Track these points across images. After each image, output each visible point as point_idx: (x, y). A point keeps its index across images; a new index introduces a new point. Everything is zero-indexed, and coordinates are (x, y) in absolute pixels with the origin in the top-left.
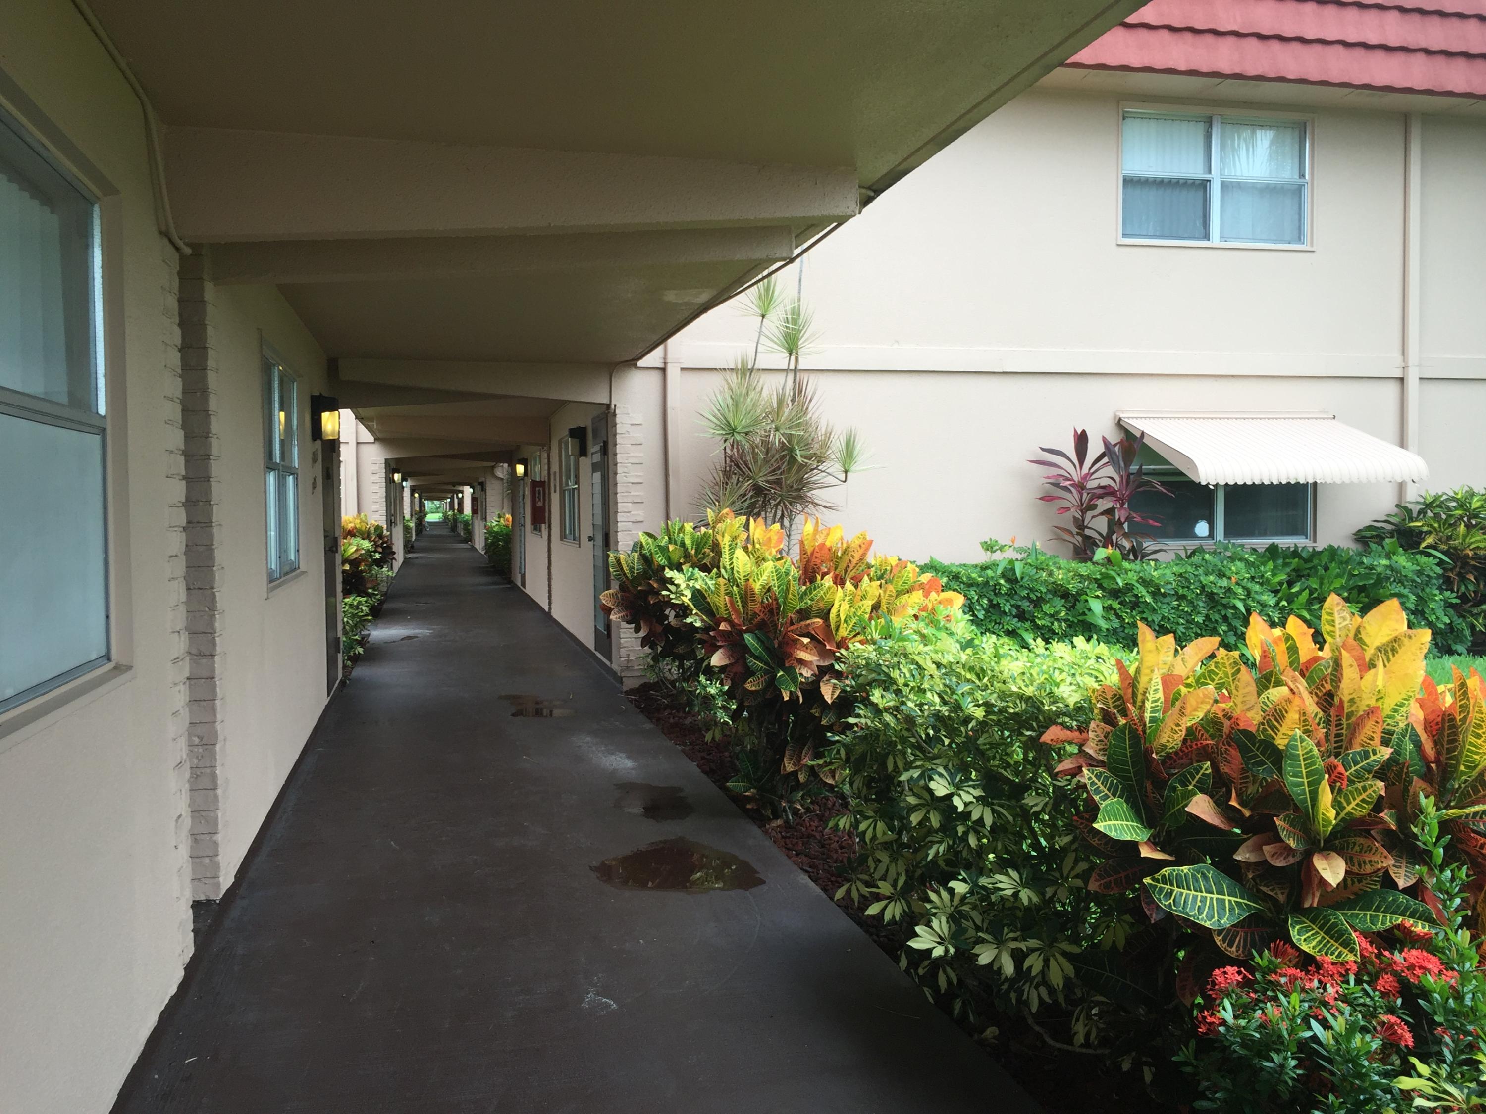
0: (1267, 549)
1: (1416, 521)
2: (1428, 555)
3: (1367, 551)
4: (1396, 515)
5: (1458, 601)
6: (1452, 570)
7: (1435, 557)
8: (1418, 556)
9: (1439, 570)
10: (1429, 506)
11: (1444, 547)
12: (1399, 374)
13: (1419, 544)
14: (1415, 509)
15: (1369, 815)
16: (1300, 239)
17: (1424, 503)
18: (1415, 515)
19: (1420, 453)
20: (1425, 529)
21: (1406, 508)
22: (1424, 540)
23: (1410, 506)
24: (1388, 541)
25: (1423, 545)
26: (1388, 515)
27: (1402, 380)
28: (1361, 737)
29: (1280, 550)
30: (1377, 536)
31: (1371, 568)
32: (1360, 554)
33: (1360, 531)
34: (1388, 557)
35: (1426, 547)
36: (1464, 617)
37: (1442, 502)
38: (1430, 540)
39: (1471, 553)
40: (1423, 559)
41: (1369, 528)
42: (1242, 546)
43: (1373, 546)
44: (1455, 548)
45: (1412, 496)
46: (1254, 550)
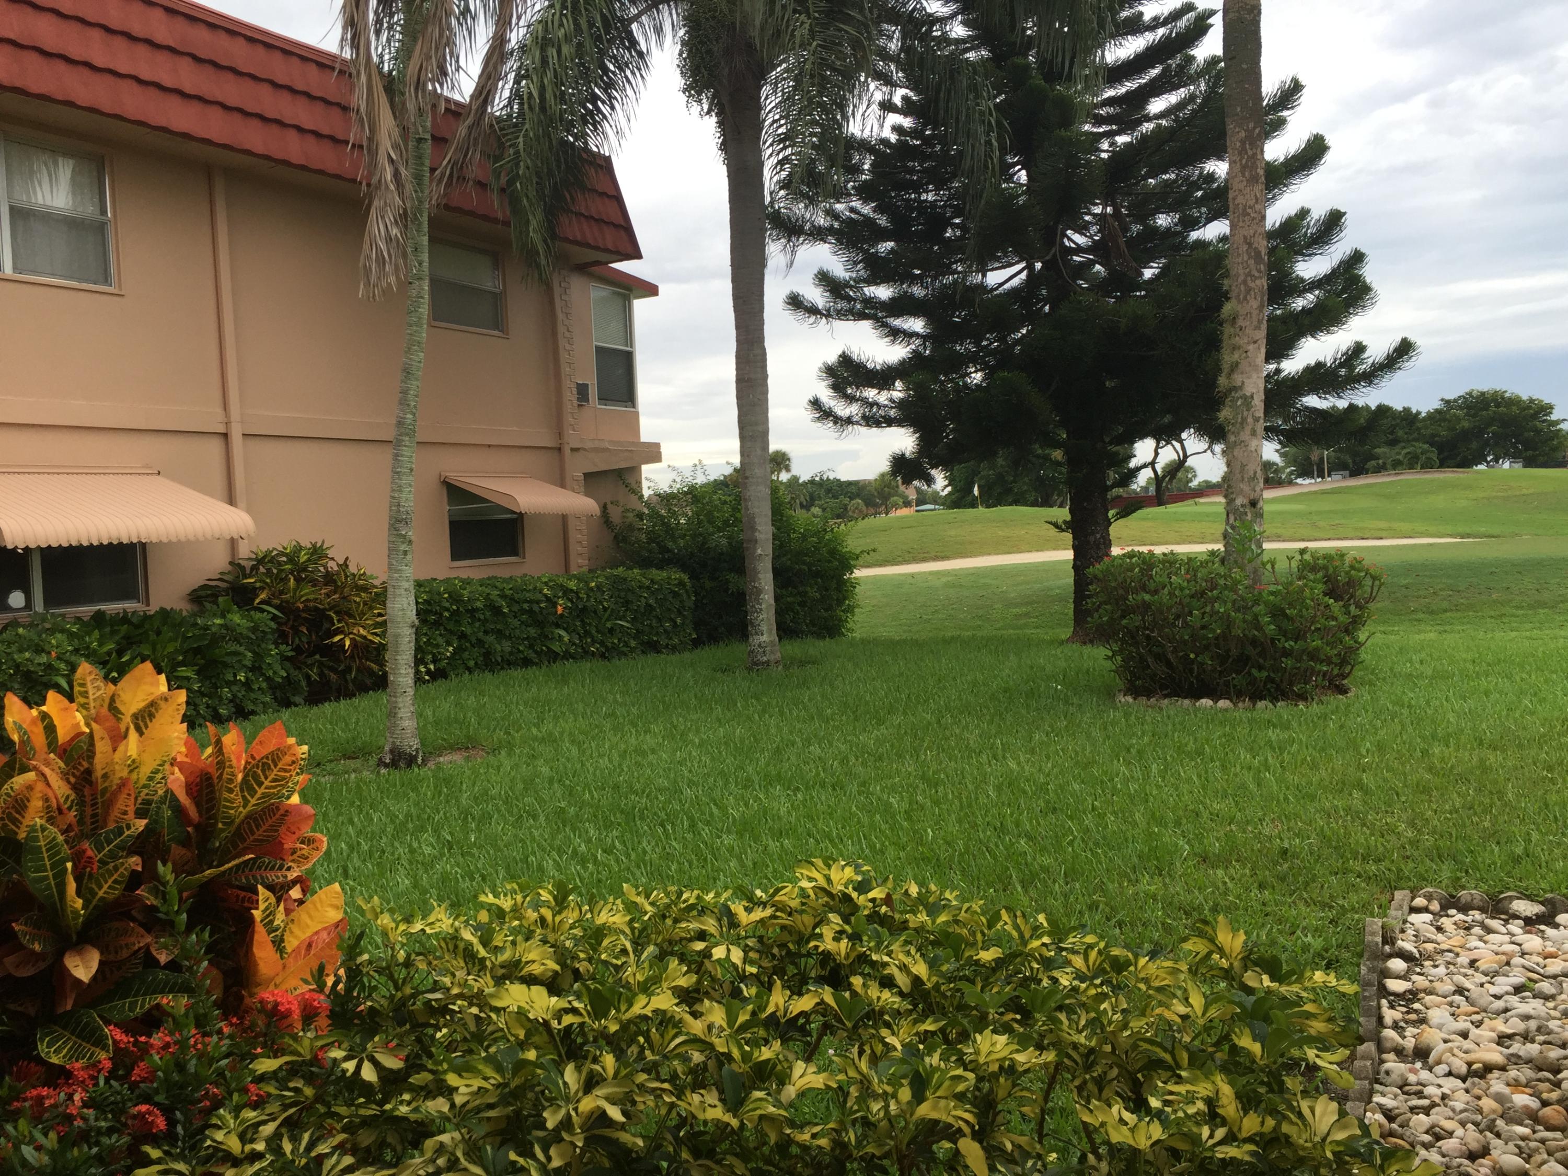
0: (92, 617)
1: (250, 577)
2: (263, 611)
3: (202, 612)
4: (229, 573)
5: (292, 653)
6: (286, 624)
7: (269, 612)
8: (252, 613)
9: (273, 625)
10: (260, 561)
11: (277, 602)
12: (222, 430)
13: (254, 600)
14: (248, 565)
15: (123, 895)
16: (106, 281)
17: (256, 559)
18: (248, 571)
19: (248, 511)
20: (258, 585)
21: (239, 565)
22: (257, 596)
23: (242, 563)
24: (221, 599)
25: (257, 601)
26: (221, 573)
27: (225, 436)
28: (115, 813)
29: (108, 617)
30: (212, 595)
31: (206, 628)
32: (194, 615)
33: (195, 590)
34: (223, 616)
35: (260, 603)
36: (300, 668)
37: (273, 557)
38: (263, 596)
39: (301, 606)
40: (258, 615)
41: (204, 587)
42: (63, 616)
43: (208, 605)
44: (287, 602)
45: (244, 551)
46: (79, 619)
